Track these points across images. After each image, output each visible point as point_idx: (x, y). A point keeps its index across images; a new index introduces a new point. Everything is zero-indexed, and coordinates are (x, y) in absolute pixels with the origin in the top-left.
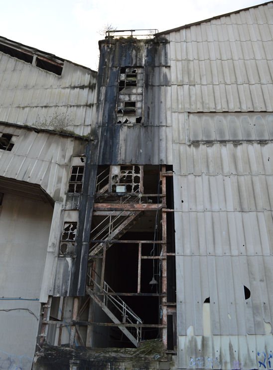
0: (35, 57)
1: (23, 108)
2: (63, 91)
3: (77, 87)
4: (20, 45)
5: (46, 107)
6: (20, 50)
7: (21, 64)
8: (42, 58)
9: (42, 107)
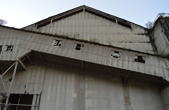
0: (116, 20)
1: (122, 42)
2: (135, 36)
3: (140, 34)
4: (108, 15)
5: (131, 42)
6: (108, 17)
7: (112, 23)
8: (119, 21)
9: (129, 42)
